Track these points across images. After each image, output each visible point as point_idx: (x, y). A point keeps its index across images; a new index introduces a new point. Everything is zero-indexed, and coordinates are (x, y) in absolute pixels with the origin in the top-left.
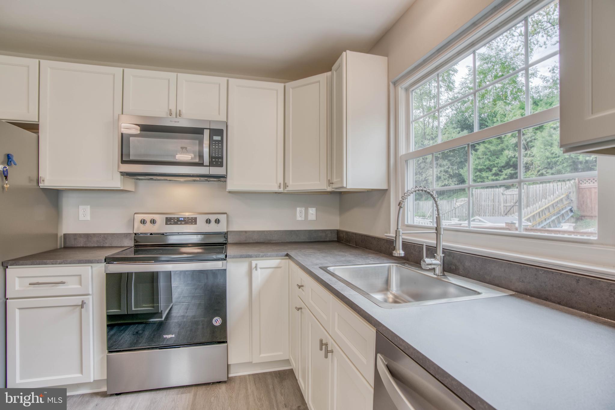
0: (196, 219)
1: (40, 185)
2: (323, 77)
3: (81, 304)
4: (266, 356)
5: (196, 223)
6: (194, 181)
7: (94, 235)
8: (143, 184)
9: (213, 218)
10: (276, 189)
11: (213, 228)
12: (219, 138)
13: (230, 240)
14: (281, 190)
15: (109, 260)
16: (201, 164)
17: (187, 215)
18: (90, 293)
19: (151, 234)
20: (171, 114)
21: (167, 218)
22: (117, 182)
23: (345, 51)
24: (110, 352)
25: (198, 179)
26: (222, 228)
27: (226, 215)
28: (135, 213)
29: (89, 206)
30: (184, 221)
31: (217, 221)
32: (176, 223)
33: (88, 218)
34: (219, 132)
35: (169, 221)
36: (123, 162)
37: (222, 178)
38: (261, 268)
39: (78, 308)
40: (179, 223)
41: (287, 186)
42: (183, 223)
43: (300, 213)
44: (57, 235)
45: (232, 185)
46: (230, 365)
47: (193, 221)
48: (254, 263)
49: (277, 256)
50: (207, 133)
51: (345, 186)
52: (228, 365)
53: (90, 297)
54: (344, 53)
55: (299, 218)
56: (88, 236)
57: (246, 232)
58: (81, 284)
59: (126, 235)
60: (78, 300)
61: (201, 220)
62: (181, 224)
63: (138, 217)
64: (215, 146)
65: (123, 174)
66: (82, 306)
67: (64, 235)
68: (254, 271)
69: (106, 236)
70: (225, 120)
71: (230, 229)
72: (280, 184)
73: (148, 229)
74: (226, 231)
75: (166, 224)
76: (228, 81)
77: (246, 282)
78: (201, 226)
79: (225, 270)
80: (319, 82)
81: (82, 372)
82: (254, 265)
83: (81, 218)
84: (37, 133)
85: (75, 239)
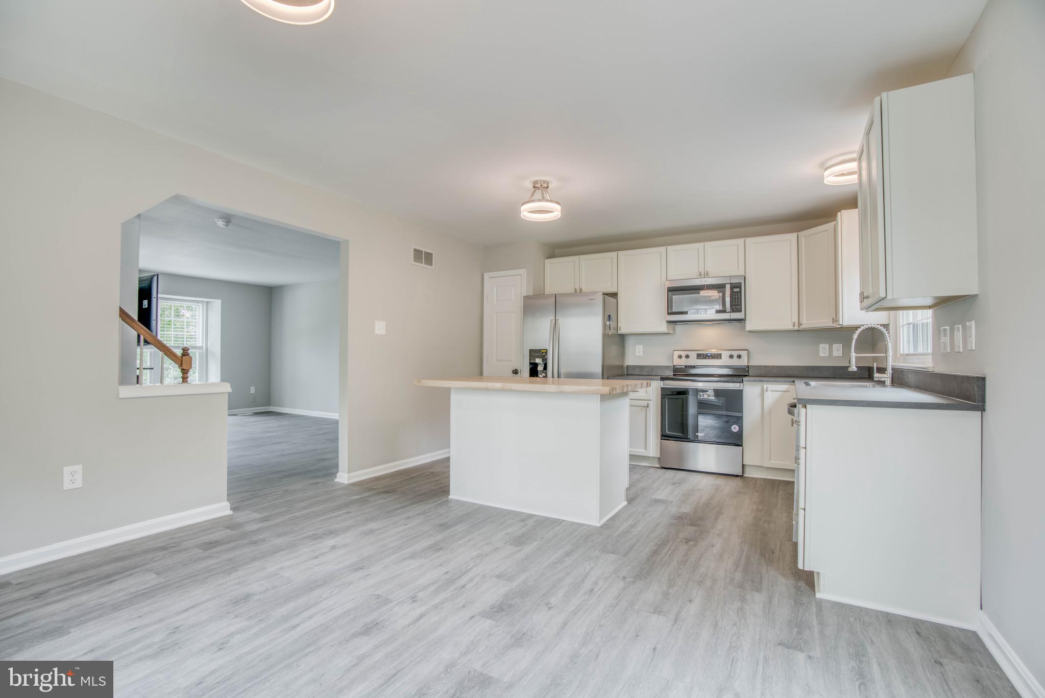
0: (721, 354)
1: (619, 331)
2: (829, 226)
3: (646, 405)
4: (775, 463)
5: (721, 358)
6: (719, 323)
7: (646, 367)
8: (679, 328)
9: (735, 354)
10: (790, 327)
11: (736, 362)
12: (738, 290)
13: (750, 373)
14: (796, 328)
15: (663, 379)
16: (724, 311)
17: (714, 351)
18: (652, 399)
19: (686, 367)
20: (700, 275)
21: (697, 354)
22: (664, 328)
23: (840, 211)
24: (661, 439)
25: (722, 322)
26: (743, 362)
27: (747, 352)
28: (675, 350)
29: (642, 346)
30: (710, 356)
31: (739, 357)
32: (704, 358)
33: (641, 354)
34: (738, 286)
35: (699, 356)
36: (669, 314)
37: (741, 321)
38: (771, 391)
39: (645, 408)
40: (707, 358)
41: (802, 324)
42: (710, 358)
43: (823, 350)
44: (623, 366)
45: (749, 326)
46: (745, 465)
47: (719, 356)
48: (765, 386)
49: (785, 382)
50: (728, 287)
51: (841, 323)
52: (743, 465)
53: (652, 402)
54: (839, 214)
55: (822, 355)
56: (641, 367)
57: (766, 366)
58: (646, 393)
59: (667, 367)
60: (645, 403)
61: (725, 355)
62: (709, 359)
63: (676, 354)
64: (735, 296)
65: (669, 322)
66: (648, 406)
67: (627, 366)
68: (765, 392)
69: (653, 368)
70: (744, 274)
71: (751, 364)
72: (794, 323)
73: (682, 362)
74: (747, 365)
75: (697, 358)
76: (745, 241)
77: (759, 401)
78: (725, 360)
79: (741, 391)
80: (827, 231)
81: (646, 449)
82: (765, 389)
83: (637, 354)
84: (617, 299)
85: (634, 369)
